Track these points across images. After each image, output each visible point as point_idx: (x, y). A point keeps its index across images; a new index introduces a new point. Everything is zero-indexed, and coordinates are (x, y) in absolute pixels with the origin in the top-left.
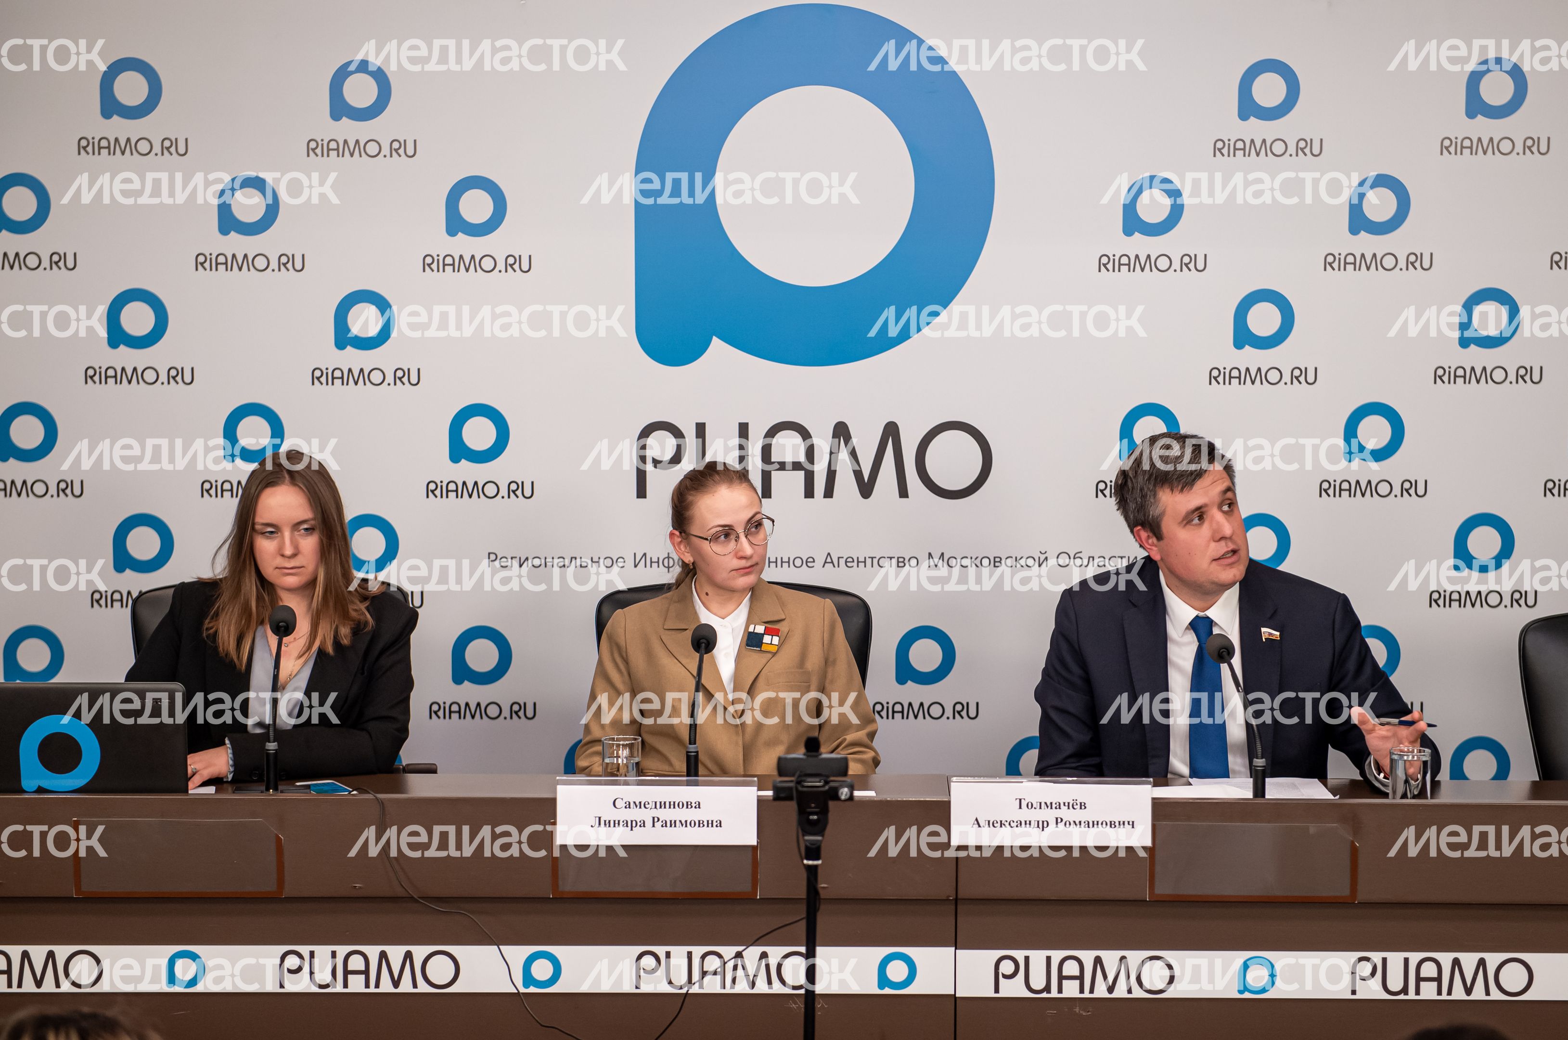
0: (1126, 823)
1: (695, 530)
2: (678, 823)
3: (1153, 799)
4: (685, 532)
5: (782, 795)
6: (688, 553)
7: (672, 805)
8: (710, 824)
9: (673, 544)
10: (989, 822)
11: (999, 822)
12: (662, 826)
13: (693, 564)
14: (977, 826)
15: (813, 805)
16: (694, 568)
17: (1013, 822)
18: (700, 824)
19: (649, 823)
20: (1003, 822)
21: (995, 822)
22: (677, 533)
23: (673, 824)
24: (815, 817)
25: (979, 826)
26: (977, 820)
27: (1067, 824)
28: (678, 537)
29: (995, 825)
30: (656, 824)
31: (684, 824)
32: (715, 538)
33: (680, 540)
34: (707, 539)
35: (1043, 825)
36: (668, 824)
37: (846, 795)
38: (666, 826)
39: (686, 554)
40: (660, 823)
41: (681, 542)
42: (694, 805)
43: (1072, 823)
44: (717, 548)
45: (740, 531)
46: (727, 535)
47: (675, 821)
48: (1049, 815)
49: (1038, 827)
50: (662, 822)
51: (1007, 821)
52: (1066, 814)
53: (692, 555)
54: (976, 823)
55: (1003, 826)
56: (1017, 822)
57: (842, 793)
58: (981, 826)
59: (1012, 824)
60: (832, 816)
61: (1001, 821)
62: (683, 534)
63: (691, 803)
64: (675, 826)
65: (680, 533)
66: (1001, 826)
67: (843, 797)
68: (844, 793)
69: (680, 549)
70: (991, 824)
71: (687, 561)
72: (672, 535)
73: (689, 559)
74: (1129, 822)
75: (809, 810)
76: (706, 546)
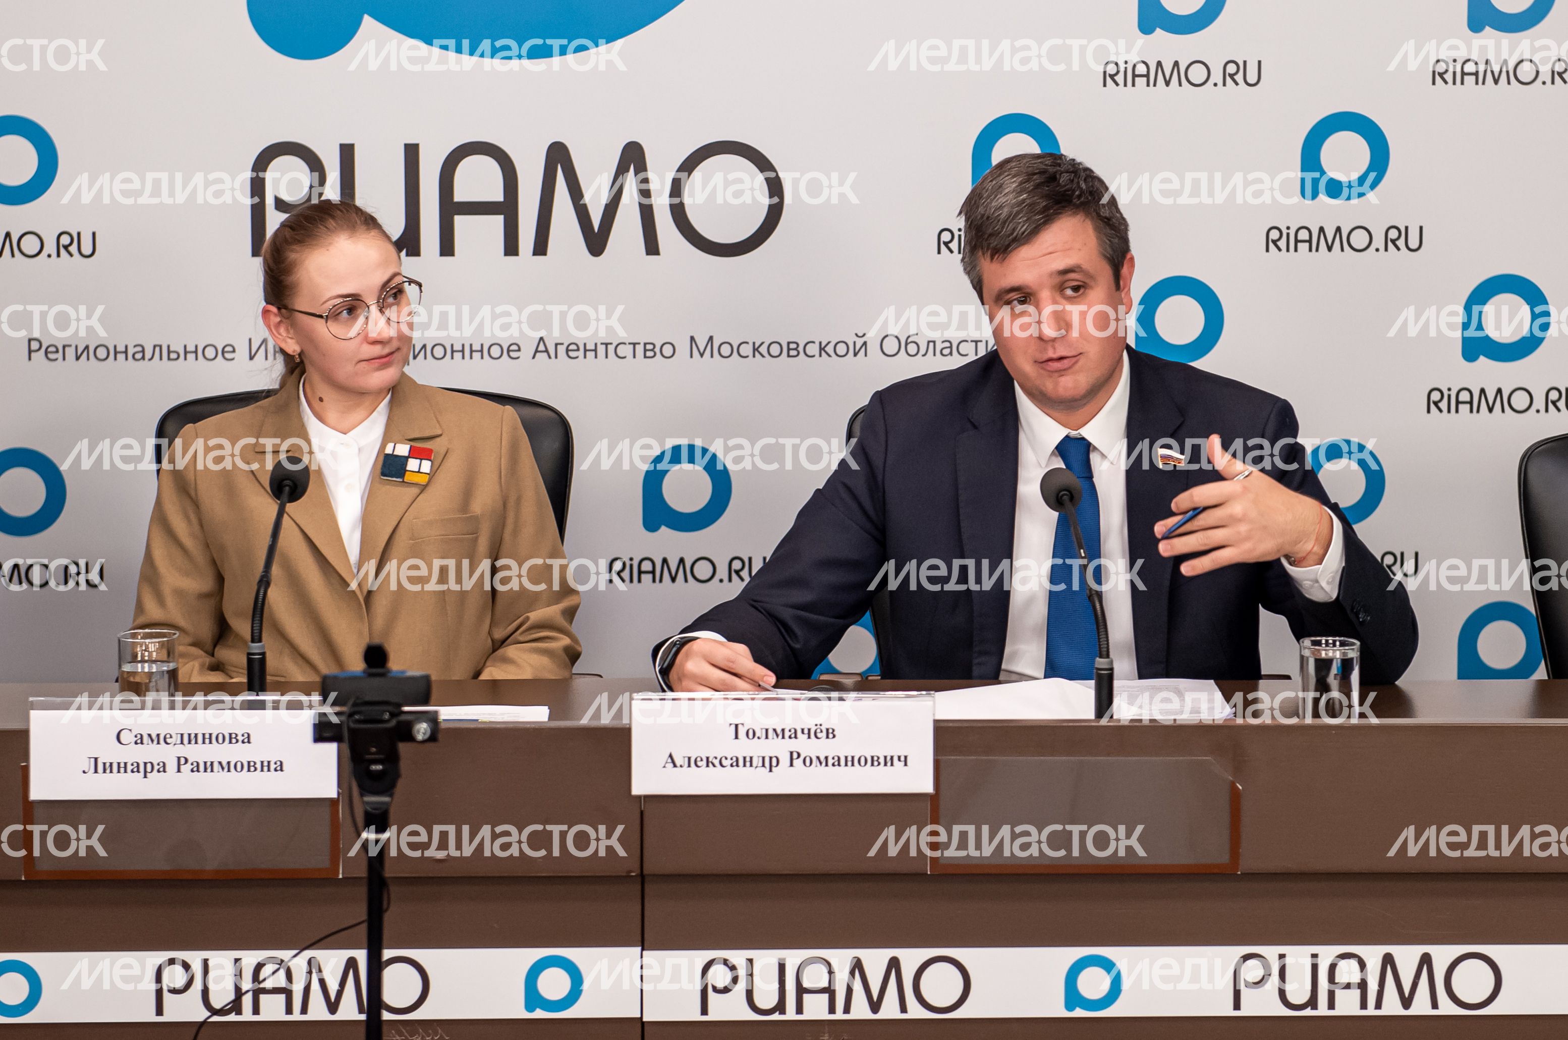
0: (896, 759)
1: (301, 303)
2: (216, 765)
3: (936, 722)
4: (286, 308)
5: (326, 735)
6: (291, 338)
7: (208, 739)
8: (266, 766)
9: (269, 327)
10: (689, 758)
11: (705, 760)
12: (192, 771)
13: (300, 355)
14: (672, 765)
15: (374, 750)
16: (302, 362)
17: (726, 758)
18: (251, 766)
19: (172, 766)
20: (710, 760)
21: (699, 759)
22: (274, 309)
23: (209, 767)
24: (379, 767)
25: (675, 766)
26: (671, 756)
27: (808, 762)
28: (276, 315)
29: (699, 763)
30: (182, 767)
31: (227, 767)
32: (333, 316)
33: (278, 319)
34: (321, 316)
35: (771, 763)
36: (202, 768)
37: (424, 734)
38: (198, 771)
39: (289, 340)
40: (189, 767)
41: (281, 322)
42: (240, 738)
43: (814, 759)
44: (335, 328)
45: (372, 301)
46: (351, 310)
47: (212, 763)
48: (780, 748)
49: (763, 765)
50: (192, 764)
51: (716, 758)
52: (807, 747)
53: (298, 343)
54: (670, 760)
55: (710, 765)
56: (732, 759)
57: (418, 732)
58: (678, 764)
59: (724, 762)
60: (404, 765)
61: (708, 758)
62: (283, 311)
63: (237, 735)
64: (212, 771)
65: (279, 309)
66: (708, 766)
67: (420, 737)
68: (422, 730)
69: (280, 334)
70: (692, 762)
71: (290, 351)
72: (265, 312)
73: (292, 347)
74: (899, 758)
75: (368, 757)
76: (319, 326)
